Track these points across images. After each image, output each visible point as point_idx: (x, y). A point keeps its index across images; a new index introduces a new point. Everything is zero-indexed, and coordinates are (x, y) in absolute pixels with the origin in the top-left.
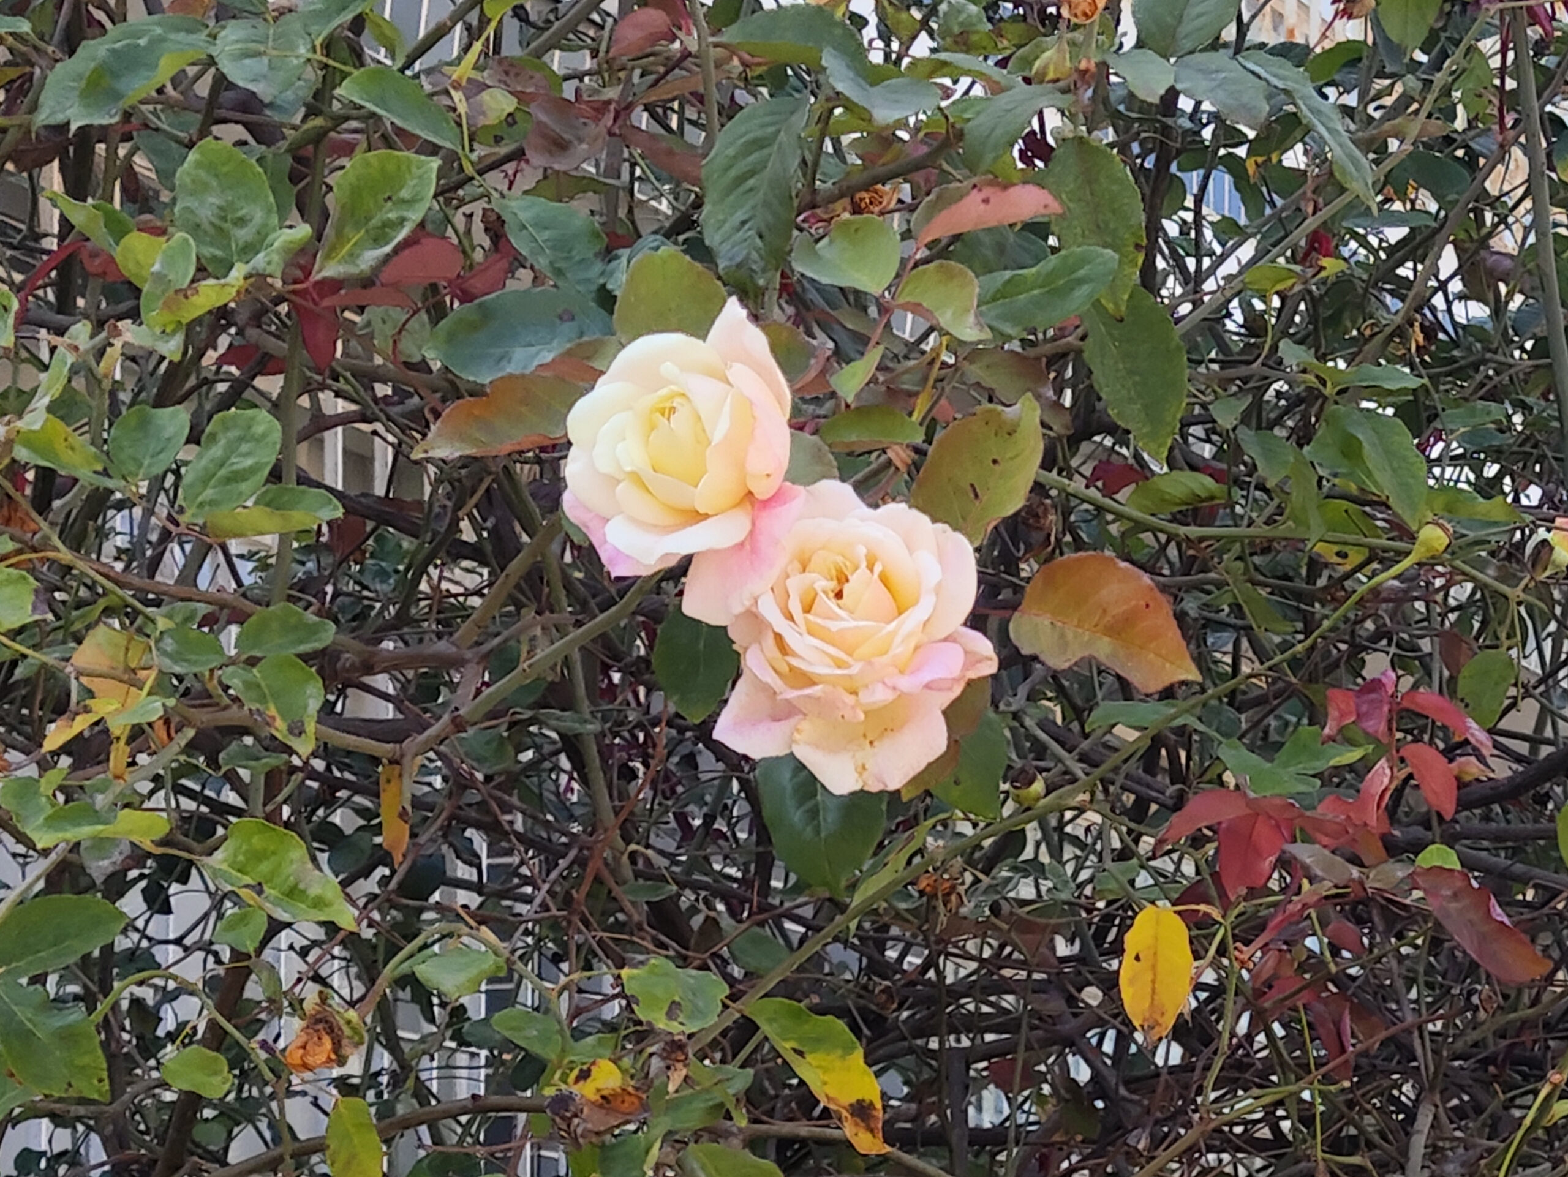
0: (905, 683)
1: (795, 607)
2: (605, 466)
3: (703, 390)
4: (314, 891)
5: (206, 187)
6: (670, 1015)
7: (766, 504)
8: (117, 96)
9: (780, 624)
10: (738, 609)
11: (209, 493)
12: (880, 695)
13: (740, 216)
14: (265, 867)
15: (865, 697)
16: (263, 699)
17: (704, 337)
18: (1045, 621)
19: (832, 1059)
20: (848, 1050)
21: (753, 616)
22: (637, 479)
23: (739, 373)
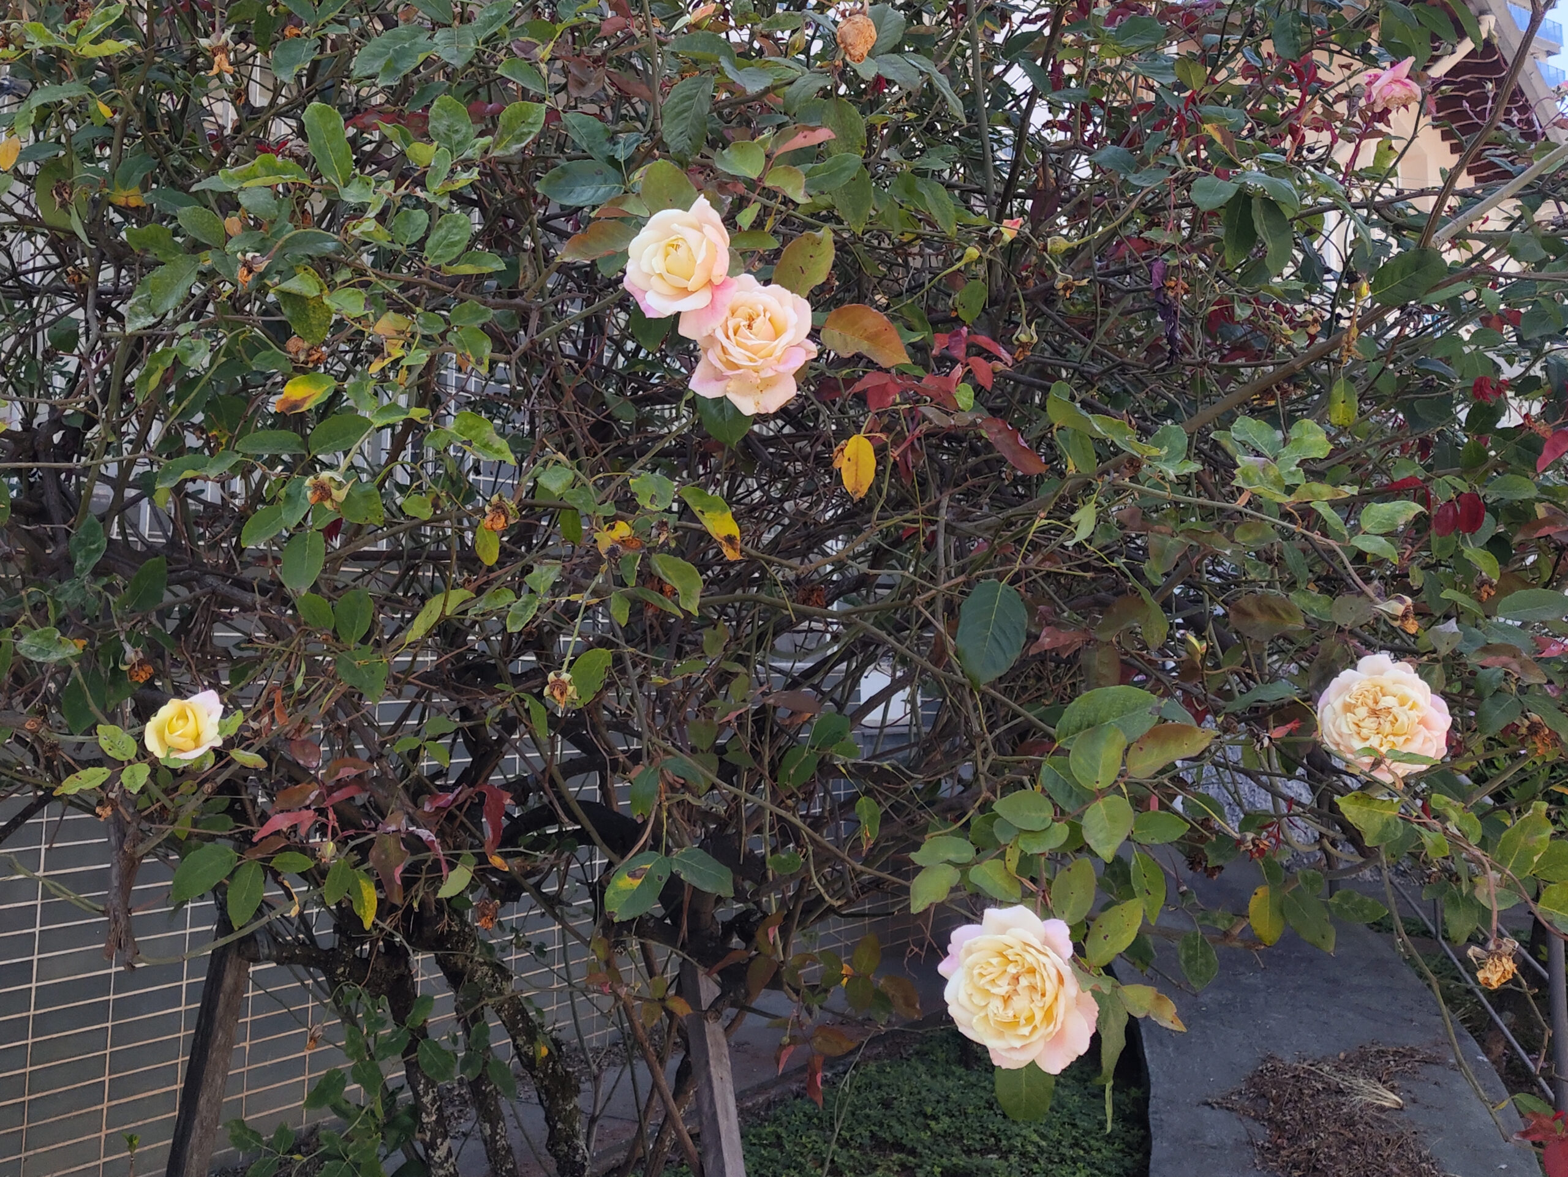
0: (781, 368)
1: (731, 333)
2: (645, 268)
3: (692, 236)
4: (496, 446)
5: (442, 116)
6: (652, 502)
7: (718, 287)
8: (398, 71)
9: (725, 342)
10: (705, 334)
11: (439, 252)
12: (770, 373)
13: (679, 130)
14: (473, 433)
15: (763, 375)
16: (464, 347)
17: (687, 210)
18: (836, 332)
19: (717, 515)
20: (724, 511)
21: (711, 338)
22: (660, 275)
23: (707, 229)
